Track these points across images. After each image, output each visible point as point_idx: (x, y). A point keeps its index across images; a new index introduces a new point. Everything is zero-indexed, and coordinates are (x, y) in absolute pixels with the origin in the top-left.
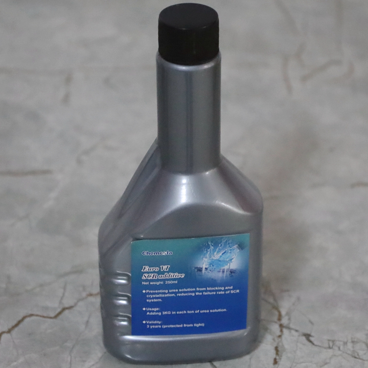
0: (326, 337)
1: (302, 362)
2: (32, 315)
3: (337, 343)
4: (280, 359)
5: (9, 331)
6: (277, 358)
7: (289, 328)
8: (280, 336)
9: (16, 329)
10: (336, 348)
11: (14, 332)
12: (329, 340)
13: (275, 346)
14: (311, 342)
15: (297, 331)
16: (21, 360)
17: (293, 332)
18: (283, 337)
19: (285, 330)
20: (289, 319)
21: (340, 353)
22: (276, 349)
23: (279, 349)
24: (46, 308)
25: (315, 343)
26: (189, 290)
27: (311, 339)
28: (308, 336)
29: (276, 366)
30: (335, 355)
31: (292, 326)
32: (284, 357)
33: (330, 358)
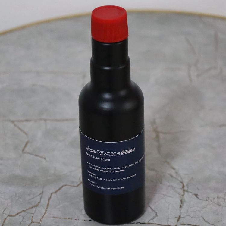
0: (205, 196)
1: (193, 207)
2: (66, 185)
3: (210, 198)
4: (183, 205)
5: (56, 192)
6: (182, 205)
7: (187, 191)
8: (183, 195)
9: (59, 192)
10: (210, 201)
11: (58, 193)
13: (181, 199)
14: (197, 198)
15: (191, 193)
16: (61, 205)
17: (190, 194)
18: (185, 195)
19: (186, 193)
20: (188, 187)
21: (211, 203)
22: (181, 201)
23: (183, 201)
24: (73, 182)
25: (200, 198)
27: (198, 196)
28: (196, 195)
29: (181, 209)
30: (209, 204)
31: (189, 190)
32: (185, 205)
33: (207, 205)
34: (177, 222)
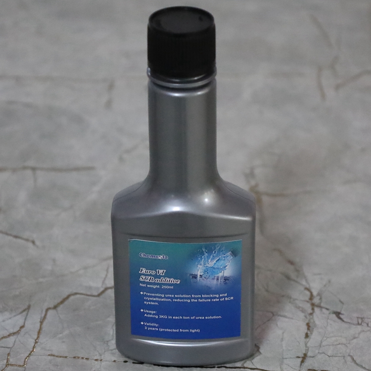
0: (355, 315)
1: (333, 337)
2: (76, 294)
3: (366, 320)
4: (312, 334)
5: (55, 307)
6: (309, 332)
7: (319, 306)
8: (311, 314)
10: (365, 325)
12: (358, 318)
13: (307, 322)
14: (340, 318)
15: (327, 309)
16: (66, 332)
17: (324, 310)
18: (314, 314)
19: (317, 310)
20: (321, 299)
21: (369, 328)
22: (308, 325)
23: (311, 325)
25: (345, 320)
26: (184, 296)
27: (341, 316)
28: (338, 314)
29: (308, 340)
30: (363, 331)
31: (322, 305)
32: (315, 333)
33: (359, 334)
34: (301, 365)
